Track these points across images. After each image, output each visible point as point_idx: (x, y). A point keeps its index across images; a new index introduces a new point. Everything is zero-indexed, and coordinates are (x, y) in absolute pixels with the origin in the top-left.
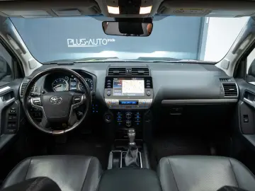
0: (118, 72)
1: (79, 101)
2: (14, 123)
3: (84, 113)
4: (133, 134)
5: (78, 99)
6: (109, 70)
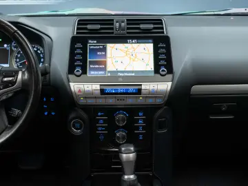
0: (99, 27)
1: (13, 83)
3: (23, 111)
4: (132, 156)
5: (11, 79)
6: (78, 24)
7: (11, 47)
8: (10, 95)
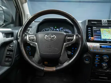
2: (11, 57)
5: (71, 38)
6: (88, 21)
7: (59, 30)
8: (70, 45)
